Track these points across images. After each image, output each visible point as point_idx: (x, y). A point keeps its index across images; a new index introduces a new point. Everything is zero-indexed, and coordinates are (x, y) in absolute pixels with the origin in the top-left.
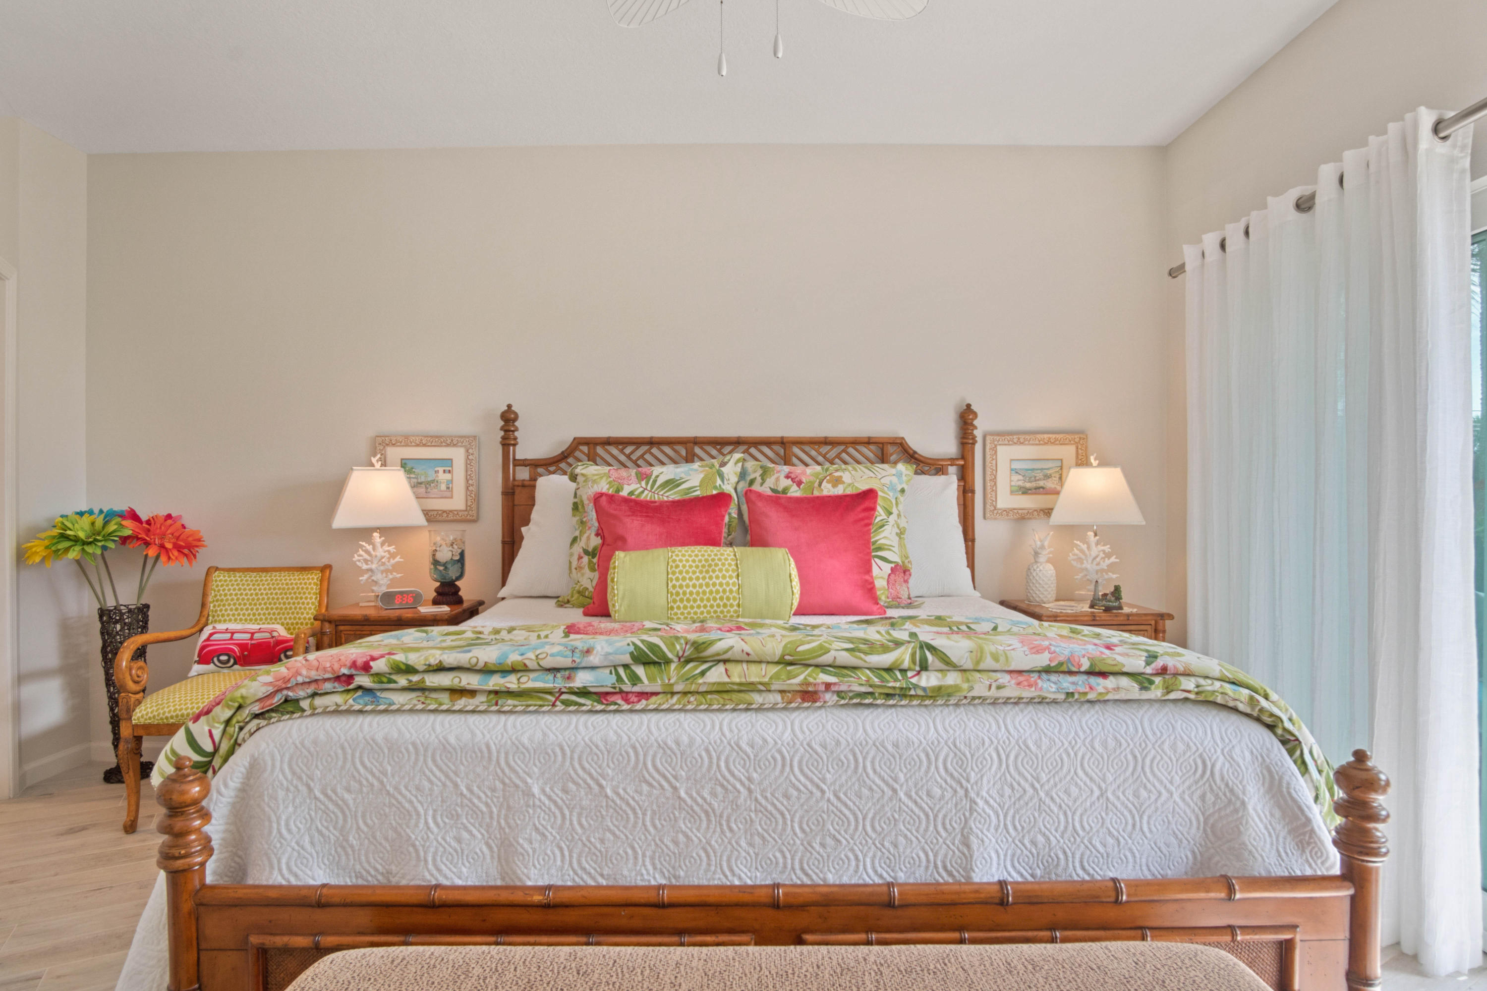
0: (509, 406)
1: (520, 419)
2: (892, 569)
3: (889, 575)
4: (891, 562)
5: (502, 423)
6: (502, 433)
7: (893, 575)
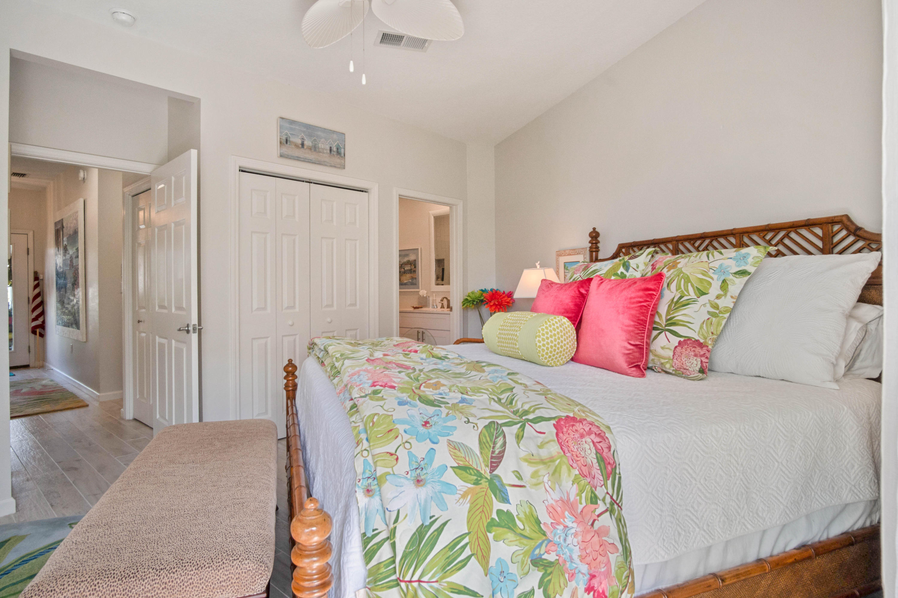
0: (594, 229)
1: (600, 236)
2: (680, 343)
3: (676, 347)
4: (681, 336)
5: (590, 239)
6: (590, 245)
7: (679, 348)
